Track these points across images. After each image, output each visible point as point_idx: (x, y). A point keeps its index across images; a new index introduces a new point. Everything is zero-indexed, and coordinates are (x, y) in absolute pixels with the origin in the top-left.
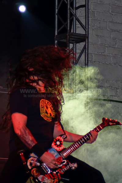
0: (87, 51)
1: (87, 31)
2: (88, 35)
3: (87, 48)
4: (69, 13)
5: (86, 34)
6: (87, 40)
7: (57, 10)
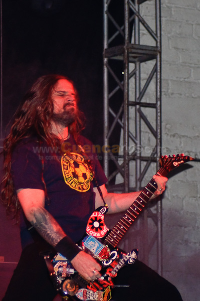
0: (159, 76)
1: (159, 40)
2: (161, 47)
3: (159, 71)
4: (127, 9)
5: (157, 47)
6: (158, 56)
7: (106, 6)
